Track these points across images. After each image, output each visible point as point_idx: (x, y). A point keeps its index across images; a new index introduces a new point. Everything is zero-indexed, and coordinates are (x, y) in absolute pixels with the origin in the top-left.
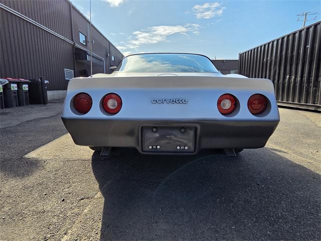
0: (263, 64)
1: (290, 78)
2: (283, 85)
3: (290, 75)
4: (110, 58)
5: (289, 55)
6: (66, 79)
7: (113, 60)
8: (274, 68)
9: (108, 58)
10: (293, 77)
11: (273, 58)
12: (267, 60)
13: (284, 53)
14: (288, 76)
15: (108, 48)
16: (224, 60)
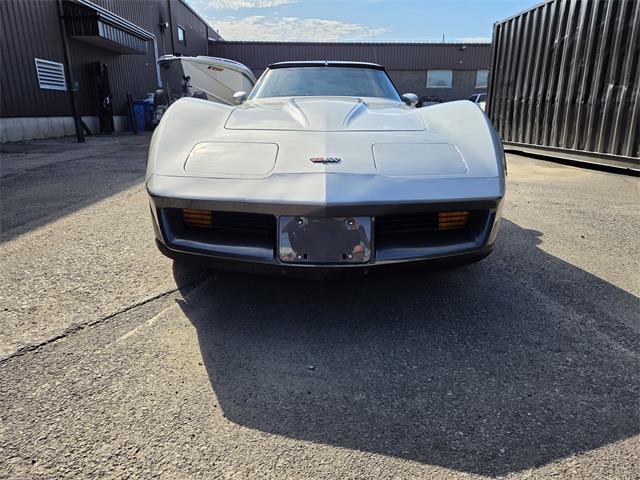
0: (551, 51)
1: (615, 92)
2: (598, 107)
3: (617, 84)
4: (173, 35)
5: (619, 28)
6: (42, 87)
7: (181, 37)
8: (578, 62)
9: (167, 31)
10: (624, 88)
11: (578, 37)
12: (562, 43)
13: (606, 22)
14: (611, 86)
15: (166, 7)
16: (461, 45)
